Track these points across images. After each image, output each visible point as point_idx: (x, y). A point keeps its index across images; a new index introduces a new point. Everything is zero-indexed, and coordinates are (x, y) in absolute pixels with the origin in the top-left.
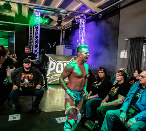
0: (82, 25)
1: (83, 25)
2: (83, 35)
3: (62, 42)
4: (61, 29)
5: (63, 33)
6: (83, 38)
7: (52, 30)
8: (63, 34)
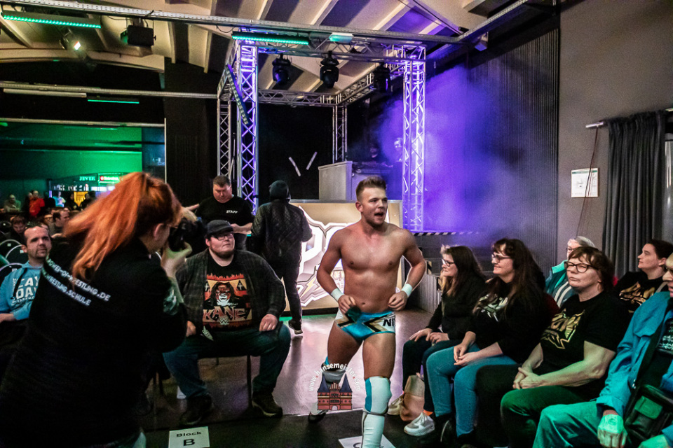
0: (413, 82)
1: (418, 83)
2: (417, 119)
3: (340, 152)
4: (333, 102)
5: (340, 116)
6: (420, 130)
7: (298, 107)
8: (340, 123)
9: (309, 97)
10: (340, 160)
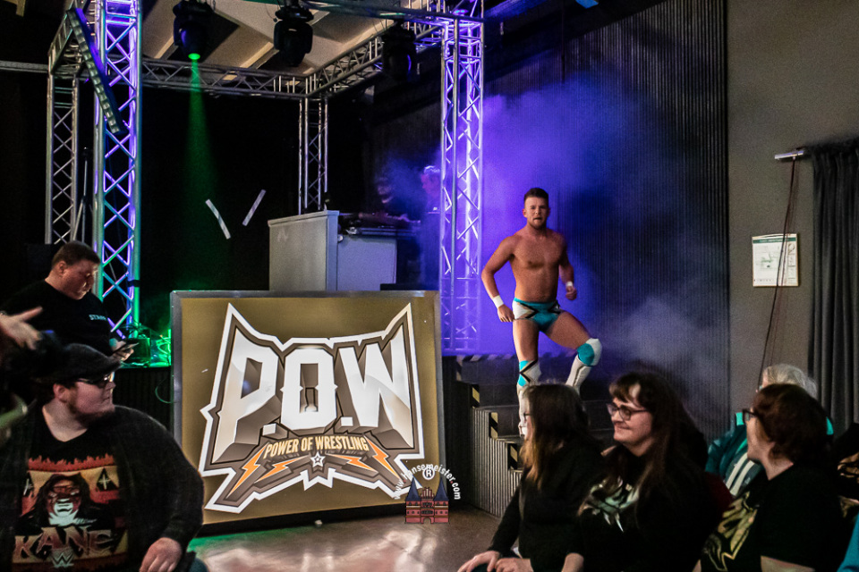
1: (469, 62)
2: (468, 130)
3: (313, 192)
9: (250, 79)
10: (313, 208)
